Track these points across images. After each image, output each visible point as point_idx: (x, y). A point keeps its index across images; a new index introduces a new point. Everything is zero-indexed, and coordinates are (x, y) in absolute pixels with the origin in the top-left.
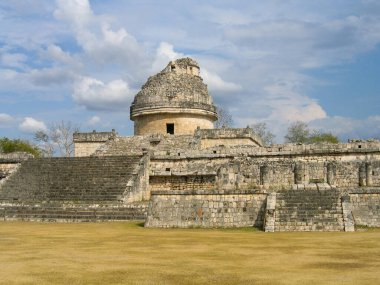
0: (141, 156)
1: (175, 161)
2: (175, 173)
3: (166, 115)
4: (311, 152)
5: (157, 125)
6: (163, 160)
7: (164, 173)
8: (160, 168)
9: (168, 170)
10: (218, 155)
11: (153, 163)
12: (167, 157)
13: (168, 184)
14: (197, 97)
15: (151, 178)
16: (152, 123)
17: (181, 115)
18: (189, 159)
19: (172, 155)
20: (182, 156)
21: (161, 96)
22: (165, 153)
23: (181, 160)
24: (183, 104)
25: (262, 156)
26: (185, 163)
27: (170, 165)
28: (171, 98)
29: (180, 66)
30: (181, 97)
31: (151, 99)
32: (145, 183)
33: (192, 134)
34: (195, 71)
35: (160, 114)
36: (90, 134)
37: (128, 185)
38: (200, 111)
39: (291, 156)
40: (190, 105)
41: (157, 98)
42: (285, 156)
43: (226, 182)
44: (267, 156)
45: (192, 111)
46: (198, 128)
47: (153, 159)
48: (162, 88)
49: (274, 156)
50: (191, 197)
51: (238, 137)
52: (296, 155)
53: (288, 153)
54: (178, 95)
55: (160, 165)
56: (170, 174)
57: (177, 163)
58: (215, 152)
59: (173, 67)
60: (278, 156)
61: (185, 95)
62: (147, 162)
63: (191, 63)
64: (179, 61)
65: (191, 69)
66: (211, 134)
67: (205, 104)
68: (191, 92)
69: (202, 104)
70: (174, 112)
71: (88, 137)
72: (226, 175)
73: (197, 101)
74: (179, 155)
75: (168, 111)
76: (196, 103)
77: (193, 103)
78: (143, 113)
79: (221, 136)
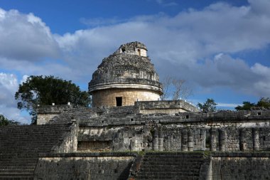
0: (71, 124)
1: (99, 128)
3: (115, 90)
6: (89, 127)
10: (133, 122)
11: (82, 130)
14: (142, 75)
17: (128, 90)
18: (110, 126)
19: (97, 123)
21: (111, 74)
23: (104, 127)
28: (119, 75)
30: (128, 75)
33: (133, 105)
34: (143, 53)
35: (110, 89)
39: (196, 123)
41: (108, 76)
42: (192, 124)
43: (121, 146)
45: (137, 86)
47: (81, 127)
54: (126, 73)
61: (132, 72)
62: (76, 130)
63: (139, 45)
64: (128, 45)
65: (139, 50)
66: (148, 105)
67: (149, 81)
68: (137, 70)
69: (147, 80)
70: (121, 87)
71: (48, 109)
72: (122, 140)
73: (142, 78)
74: (103, 122)
75: (117, 87)
76: (142, 80)
77: (139, 80)
78: (97, 88)
79: (157, 107)
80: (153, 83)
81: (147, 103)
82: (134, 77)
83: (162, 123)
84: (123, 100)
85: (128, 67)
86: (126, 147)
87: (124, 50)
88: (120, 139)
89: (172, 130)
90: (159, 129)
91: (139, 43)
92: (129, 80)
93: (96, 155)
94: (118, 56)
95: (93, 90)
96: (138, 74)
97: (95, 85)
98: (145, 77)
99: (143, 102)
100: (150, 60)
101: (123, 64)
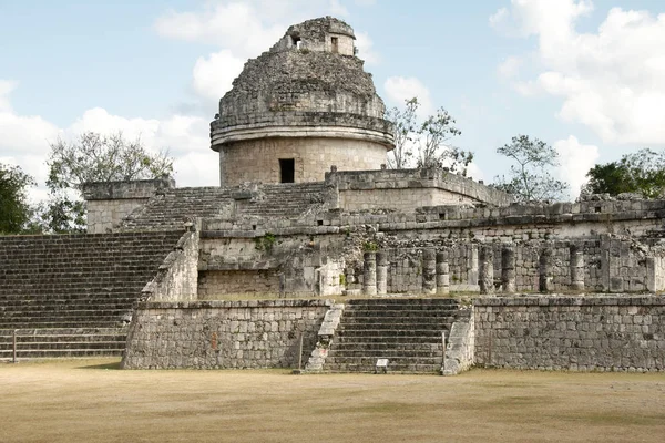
0: (181, 233)
3: (276, 141)
4: (499, 221)
5: (260, 163)
6: (225, 240)
10: (323, 228)
11: (207, 246)
14: (344, 103)
15: (202, 274)
20: (261, 232)
23: (258, 239)
28: (287, 106)
30: (308, 103)
33: (321, 181)
34: (345, 45)
35: (265, 139)
36: (119, 184)
37: (145, 290)
40: (330, 118)
42: (451, 232)
43: (299, 283)
44: (418, 231)
45: (332, 131)
46: (333, 168)
49: (430, 230)
50: (201, 313)
51: (412, 187)
53: (457, 223)
54: (303, 98)
58: (320, 223)
60: (437, 229)
61: (318, 97)
62: (193, 244)
63: (334, 27)
64: (308, 25)
65: (334, 39)
66: (358, 181)
67: (360, 117)
68: (330, 92)
69: (355, 116)
70: (292, 135)
71: (114, 191)
72: (299, 271)
73: (344, 111)
74: (254, 227)
75: (281, 134)
76: (341, 115)
77: (335, 115)
78: (232, 138)
79: (379, 185)
80: (370, 123)
81: (354, 174)
82: (324, 109)
83: (387, 231)
84: (297, 167)
85: (308, 84)
86: (309, 286)
87: (296, 39)
88: (296, 270)
89: (408, 246)
90: (380, 243)
91: (336, 21)
92: (311, 117)
93: (251, 305)
94: (282, 55)
95: (222, 141)
96: (332, 102)
97: (226, 130)
98: (350, 109)
99: (346, 173)
100: (361, 63)
101: (295, 76)
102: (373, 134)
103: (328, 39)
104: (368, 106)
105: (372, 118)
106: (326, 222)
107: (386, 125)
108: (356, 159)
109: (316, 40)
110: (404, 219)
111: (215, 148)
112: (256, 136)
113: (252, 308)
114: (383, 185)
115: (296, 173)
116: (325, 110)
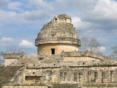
0: (22, 67)
1: (37, 69)
2: (37, 75)
3: (50, 44)
4: (97, 65)
5: (46, 49)
6: (32, 68)
7: (32, 75)
8: (30, 72)
9: (34, 73)
11: (28, 70)
12: (34, 67)
13: (34, 80)
14: (67, 35)
15: (26, 77)
16: (44, 48)
17: (58, 44)
18: (43, 68)
19: (36, 66)
20: (40, 67)
21: (49, 34)
22: (33, 65)
23: (40, 68)
24: (59, 39)
25: (75, 67)
26: (41, 70)
27: (35, 71)
28: (53, 35)
29: (60, 18)
30: (58, 35)
31: (44, 36)
32: (22, 80)
33: (60, 54)
34: (68, 21)
35: (48, 44)
36: (12, 54)
37: (11, 80)
38: (69, 42)
39: (88, 67)
40: (63, 39)
41: (47, 36)
42: (86, 67)
43: (45, 80)
44: (78, 67)
45: (64, 42)
46: (63, 51)
47: (27, 68)
48: (49, 31)
49: (81, 67)
50: (17, 86)
51: (82, 56)
52: (91, 67)
53: (87, 65)
54: (57, 34)
55: (30, 71)
56: (34, 75)
57: (38, 70)
58: (55, 65)
59: (56, 19)
60: (83, 67)
61: (61, 33)
63: (66, 16)
64: (59, 16)
65: (65, 20)
67: (71, 38)
70: (54, 43)
71: (11, 56)
72: (45, 77)
73: (67, 37)
74: (39, 66)
75: (51, 42)
76: (67, 38)
77: (65, 38)
78: (40, 43)
79: (74, 55)
80: (74, 40)
81: (68, 53)
83: (70, 67)
84: (55, 50)
85: (58, 30)
86: (47, 80)
93: (29, 85)
94: (52, 23)
95: (37, 44)
96: (64, 35)
97: (38, 41)
98: (69, 36)
99: (66, 52)
100: (73, 25)
101: (56, 28)
102: (74, 43)
103: (64, 19)
104: (74, 35)
105: (74, 39)
106: (56, 65)
107: (78, 40)
108: (70, 49)
109: (61, 20)
110: (75, 64)
111: (36, 46)
112: (45, 43)
113: (29, 86)
114: (75, 55)
115: (55, 52)
116: (62, 37)
